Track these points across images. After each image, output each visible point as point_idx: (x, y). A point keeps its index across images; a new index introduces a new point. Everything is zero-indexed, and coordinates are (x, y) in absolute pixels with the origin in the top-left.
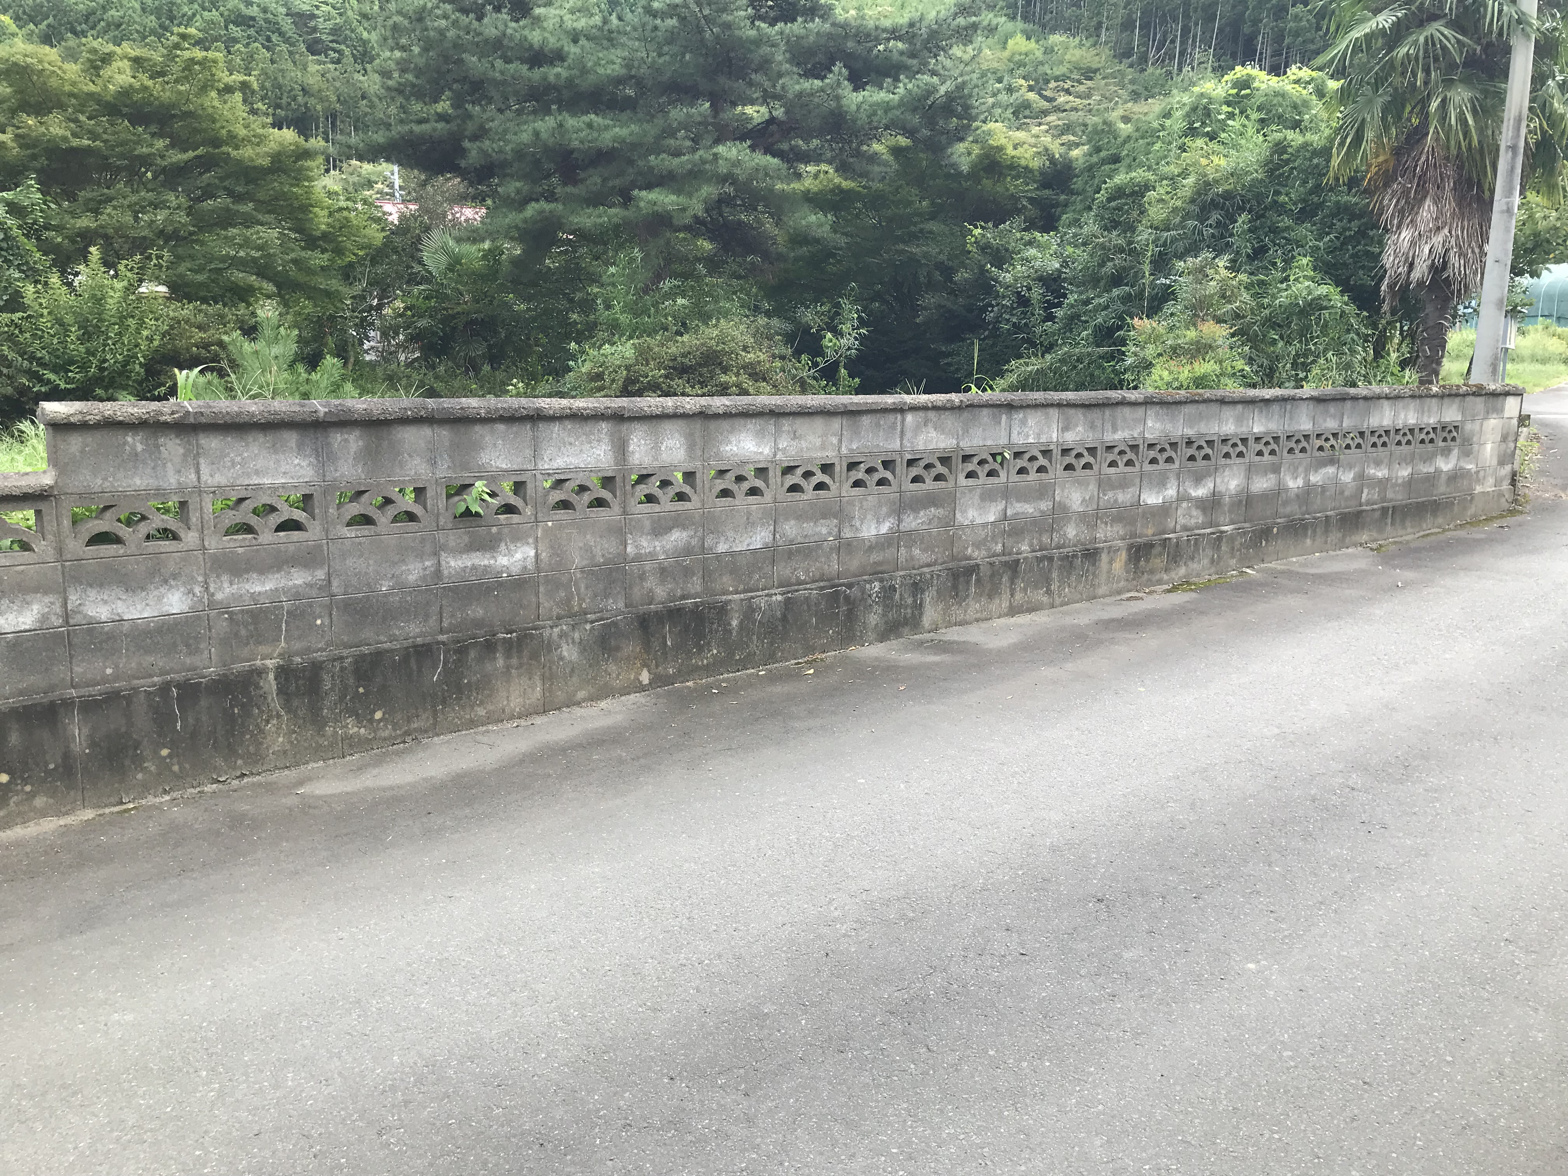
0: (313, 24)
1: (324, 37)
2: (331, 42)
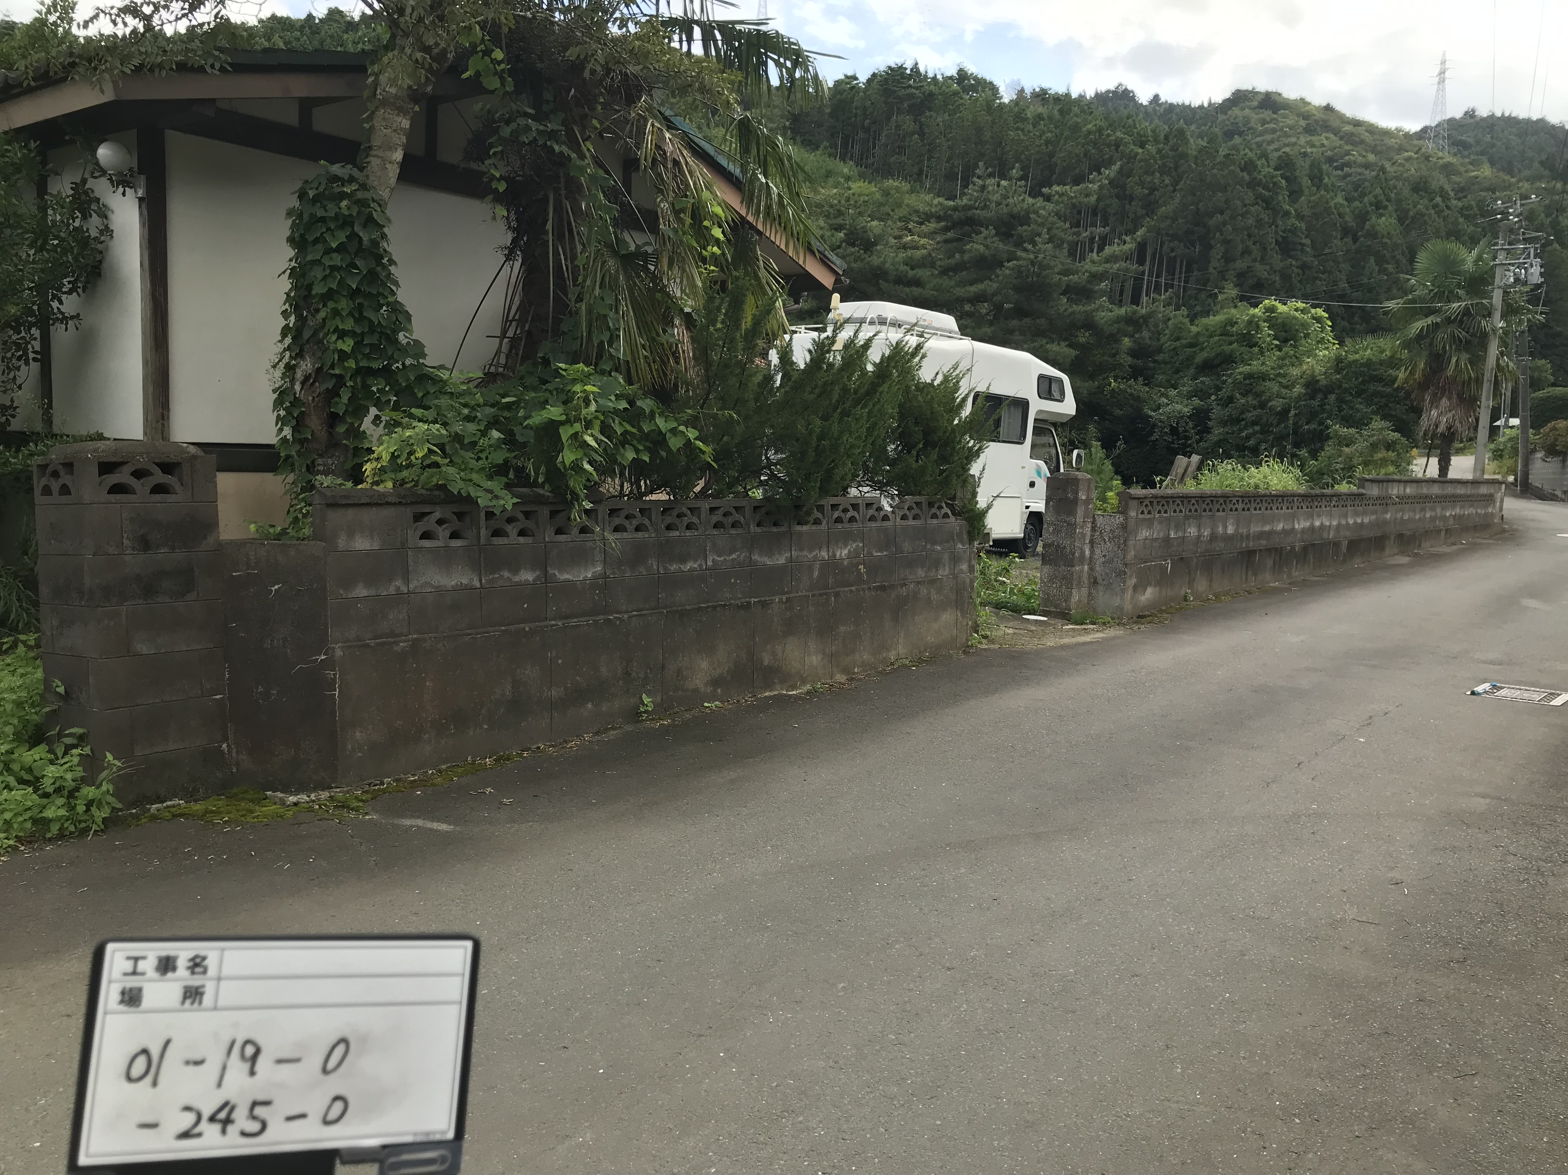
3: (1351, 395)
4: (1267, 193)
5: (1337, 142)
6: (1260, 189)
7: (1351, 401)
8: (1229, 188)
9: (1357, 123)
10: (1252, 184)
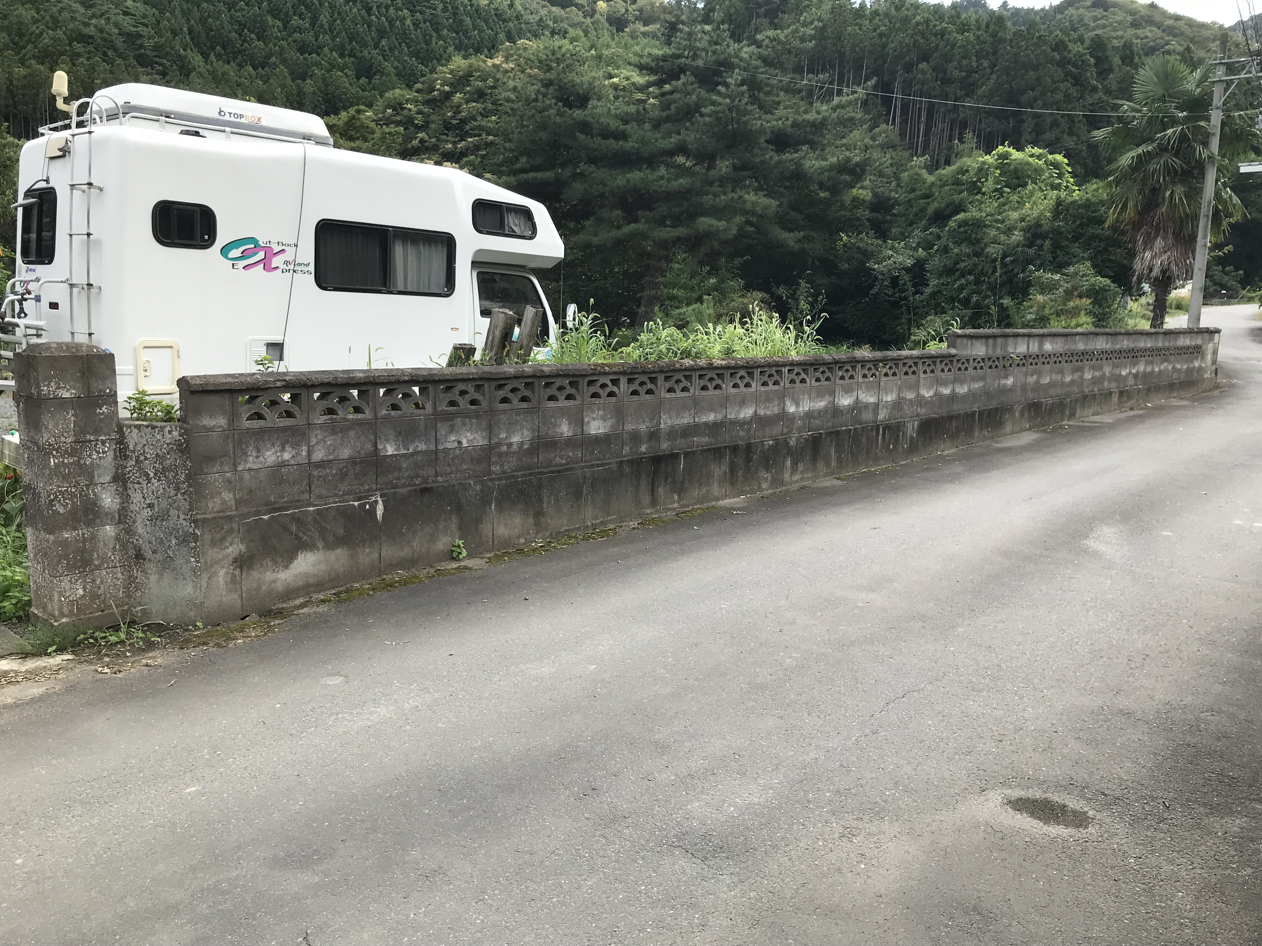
0: (139, 42)
1: (148, 52)
2: (156, 56)
3: (1067, 239)
4: (1076, 71)
5: (1159, 33)
6: (1070, 67)
7: (1067, 246)
8: (1041, 67)
9: (1178, 18)
10: (1062, 63)
